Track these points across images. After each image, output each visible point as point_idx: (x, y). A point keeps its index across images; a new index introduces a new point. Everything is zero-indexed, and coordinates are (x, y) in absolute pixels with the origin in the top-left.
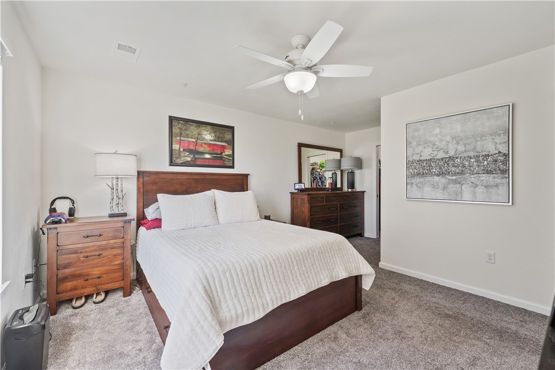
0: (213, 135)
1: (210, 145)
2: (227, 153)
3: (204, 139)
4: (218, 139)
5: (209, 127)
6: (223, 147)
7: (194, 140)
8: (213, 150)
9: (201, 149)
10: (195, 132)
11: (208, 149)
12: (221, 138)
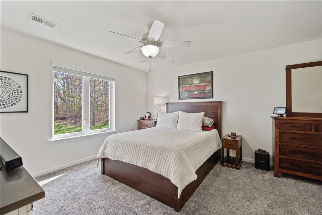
0: (199, 80)
1: (197, 86)
2: (208, 89)
3: (194, 83)
4: (202, 82)
5: (197, 77)
6: (206, 86)
7: (189, 85)
8: (199, 88)
9: (193, 89)
10: (189, 81)
11: (196, 88)
12: (204, 80)
